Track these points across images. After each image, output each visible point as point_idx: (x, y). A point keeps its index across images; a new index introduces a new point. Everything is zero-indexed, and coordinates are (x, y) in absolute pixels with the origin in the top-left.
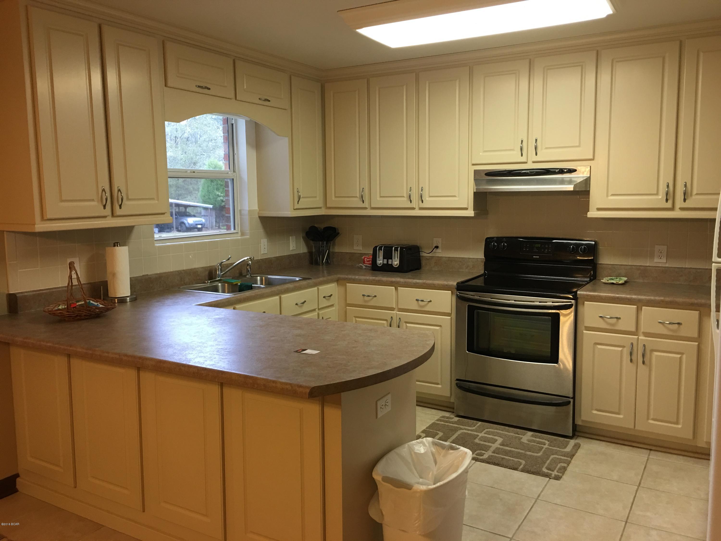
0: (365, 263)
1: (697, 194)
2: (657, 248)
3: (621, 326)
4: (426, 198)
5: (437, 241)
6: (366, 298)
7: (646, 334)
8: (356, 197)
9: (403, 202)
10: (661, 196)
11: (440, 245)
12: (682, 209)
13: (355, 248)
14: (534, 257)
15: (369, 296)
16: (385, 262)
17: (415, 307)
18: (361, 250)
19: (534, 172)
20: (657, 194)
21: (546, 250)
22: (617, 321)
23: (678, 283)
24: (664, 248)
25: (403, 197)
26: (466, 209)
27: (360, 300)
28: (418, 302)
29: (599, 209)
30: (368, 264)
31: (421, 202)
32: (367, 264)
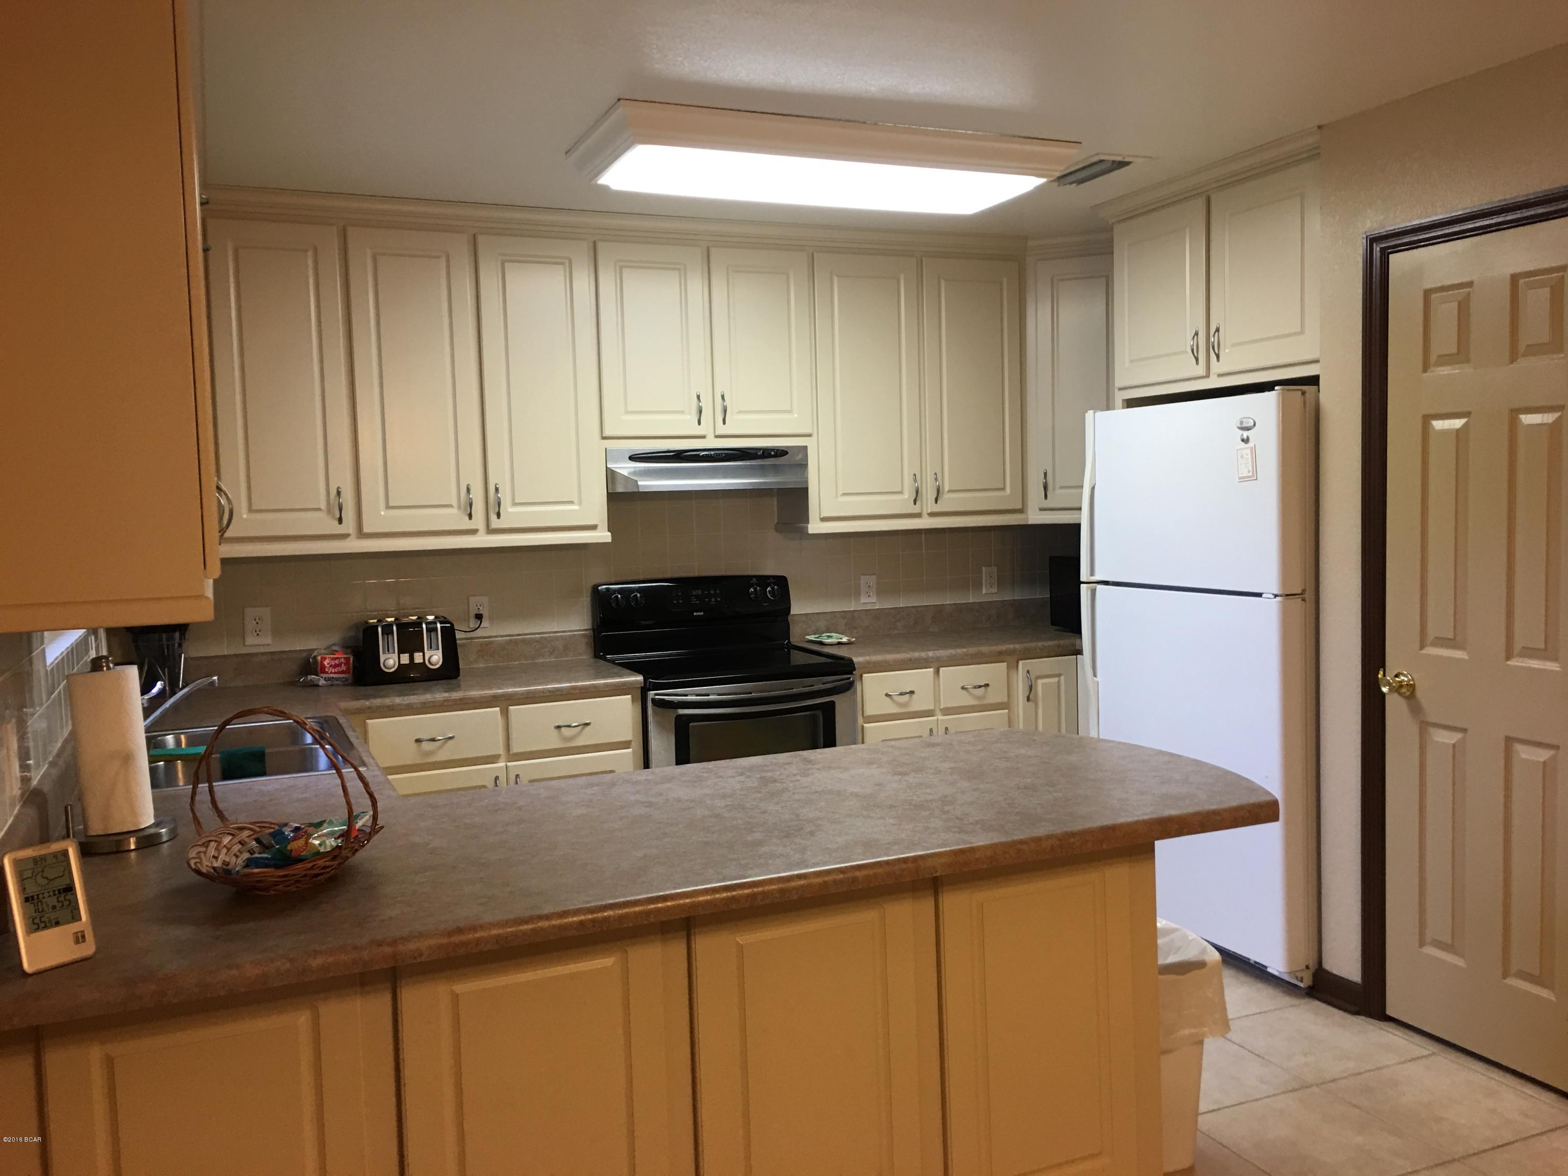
0: (327, 673)
1: (949, 491)
2: (863, 579)
3: (917, 704)
4: (508, 509)
5: (480, 603)
6: (426, 746)
7: (947, 711)
8: (319, 509)
9: (453, 518)
10: (908, 495)
11: (485, 612)
12: (932, 515)
13: (250, 640)
14: (695, 614)
15: (433, 740)
16: (405, 659)
17: (554, 742)
18: (269, 645)
19: (722, 454)
20: (901, 493)
21: (713, 599)
22: (911, 696)
23: (896, 632)
24: (872, 580)
25: (451, 506)
26: (593, 527)
27: (410, 755)
28: (560, 732)
29: (824, 519)
30: (335, 673)
31: (496, 517)
32: (331, 673)
